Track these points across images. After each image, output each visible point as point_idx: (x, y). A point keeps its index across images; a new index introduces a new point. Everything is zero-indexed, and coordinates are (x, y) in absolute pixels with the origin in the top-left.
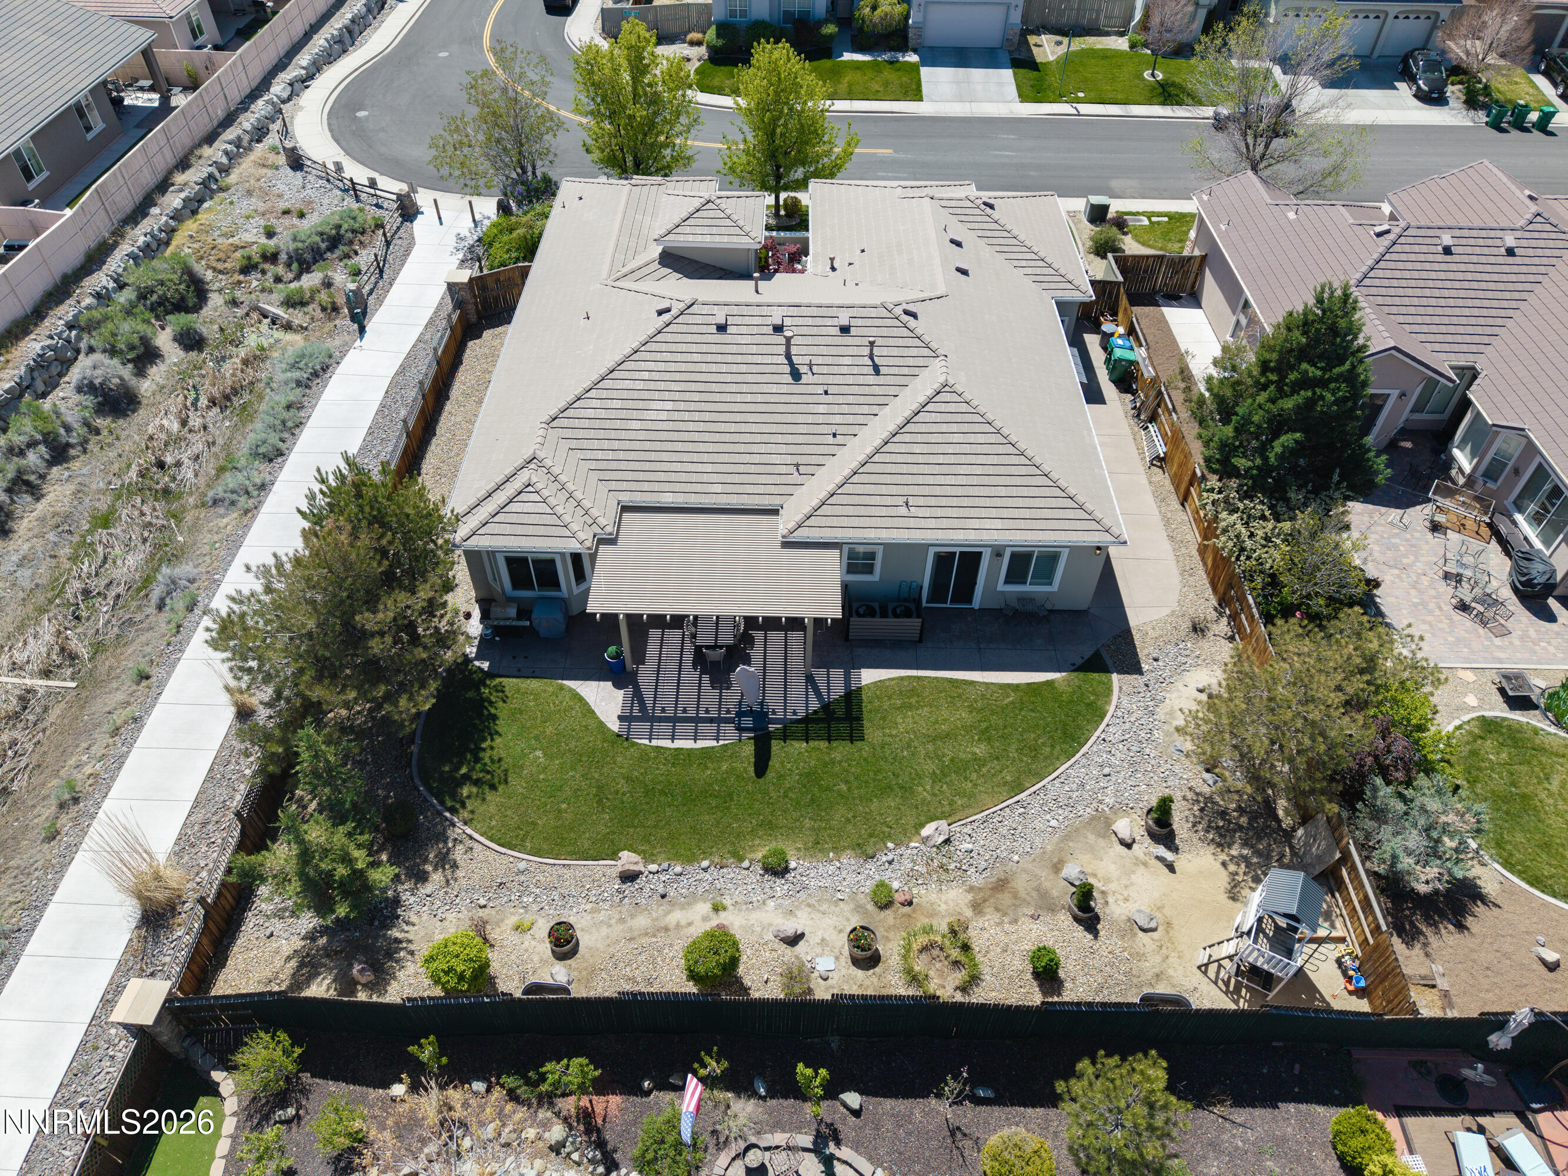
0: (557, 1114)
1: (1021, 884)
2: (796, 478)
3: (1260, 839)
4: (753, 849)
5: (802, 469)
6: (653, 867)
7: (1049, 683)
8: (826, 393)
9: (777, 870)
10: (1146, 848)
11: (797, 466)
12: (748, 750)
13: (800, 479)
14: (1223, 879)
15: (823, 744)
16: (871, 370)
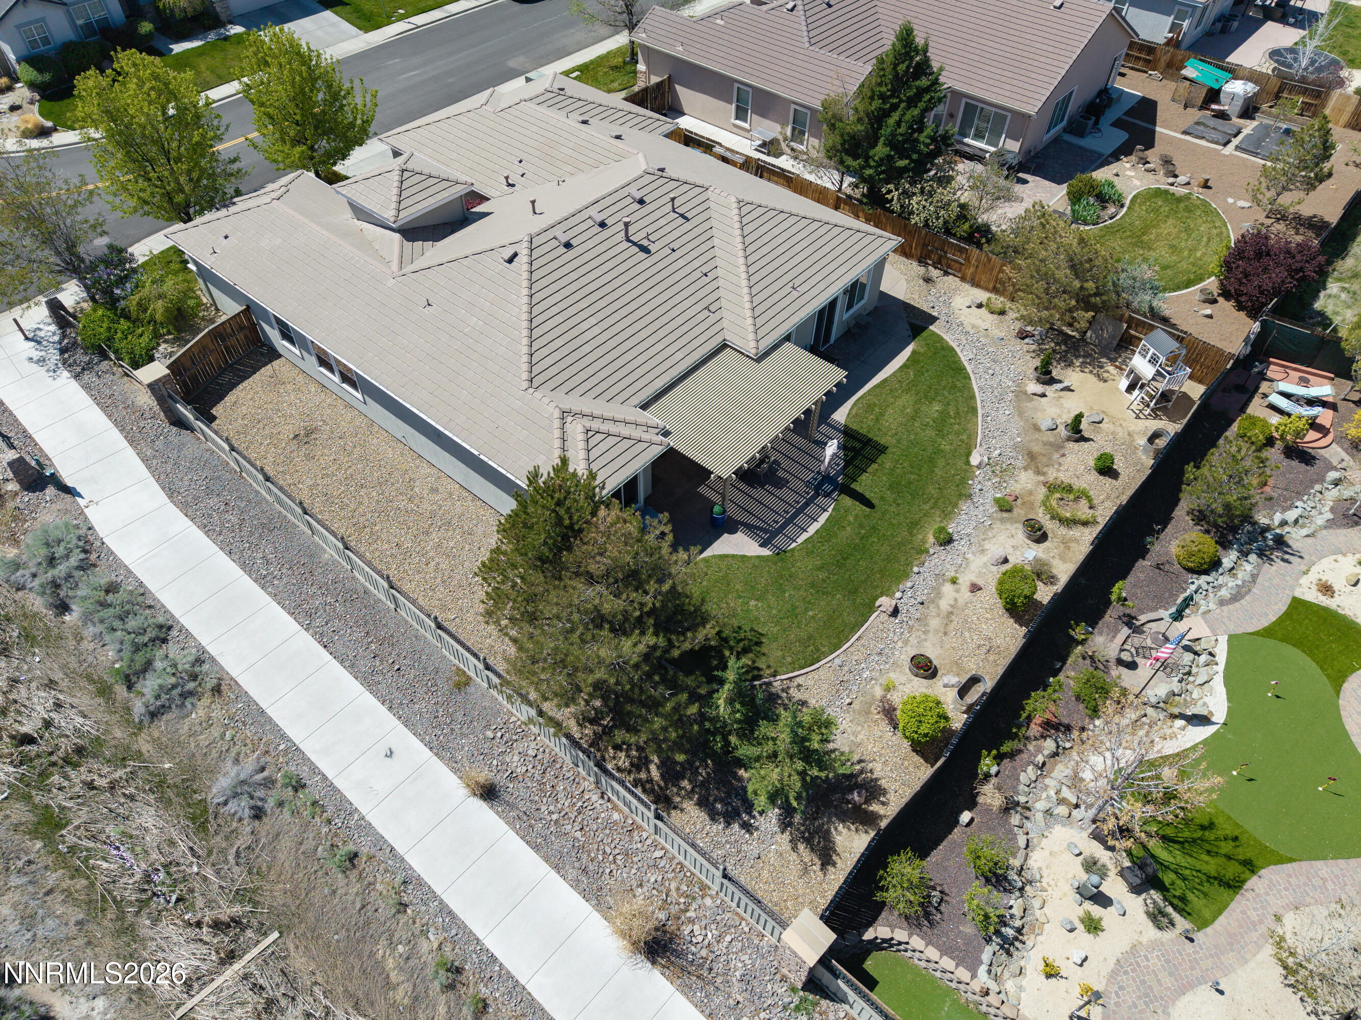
0: (1036, 739)
1: (1036, 448)
2: (713, 318)
3: (1078, 350)
4: (924, 541)
5: (712, 308)
6: (898, 595)
7: (914, 352)
8: (673, 250)
9: (947, 541)
10: (1050, 390)
11: (707, 308)
12: (847, 501)
13: (717, 316)
14: (1092, 379)
15: (874, 466)
16: (682, 221)
